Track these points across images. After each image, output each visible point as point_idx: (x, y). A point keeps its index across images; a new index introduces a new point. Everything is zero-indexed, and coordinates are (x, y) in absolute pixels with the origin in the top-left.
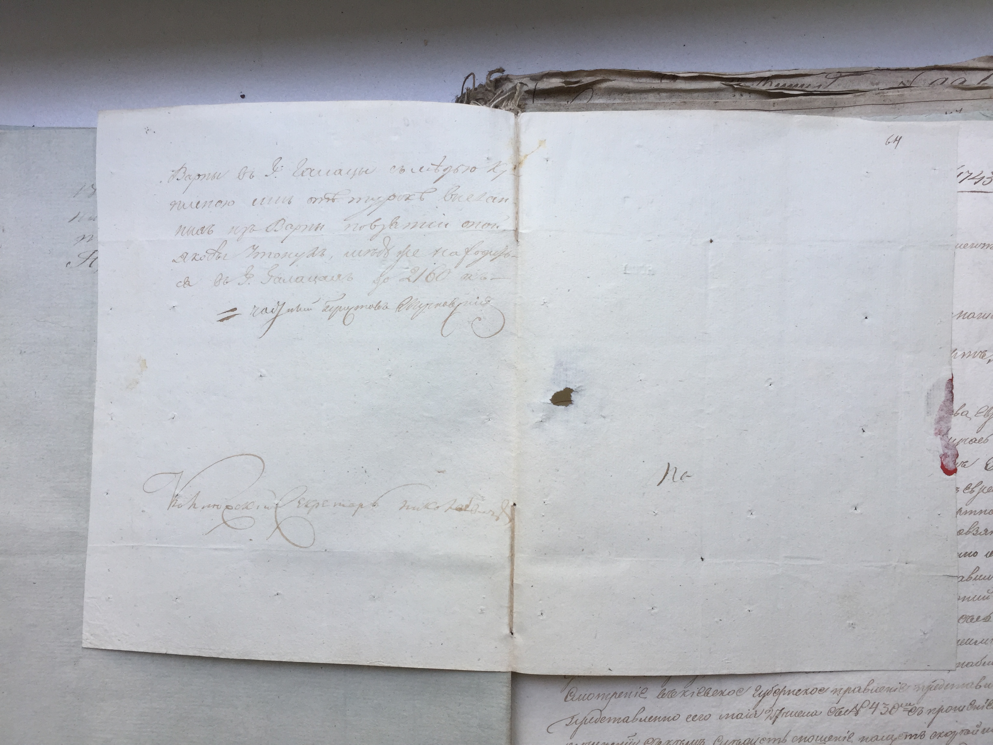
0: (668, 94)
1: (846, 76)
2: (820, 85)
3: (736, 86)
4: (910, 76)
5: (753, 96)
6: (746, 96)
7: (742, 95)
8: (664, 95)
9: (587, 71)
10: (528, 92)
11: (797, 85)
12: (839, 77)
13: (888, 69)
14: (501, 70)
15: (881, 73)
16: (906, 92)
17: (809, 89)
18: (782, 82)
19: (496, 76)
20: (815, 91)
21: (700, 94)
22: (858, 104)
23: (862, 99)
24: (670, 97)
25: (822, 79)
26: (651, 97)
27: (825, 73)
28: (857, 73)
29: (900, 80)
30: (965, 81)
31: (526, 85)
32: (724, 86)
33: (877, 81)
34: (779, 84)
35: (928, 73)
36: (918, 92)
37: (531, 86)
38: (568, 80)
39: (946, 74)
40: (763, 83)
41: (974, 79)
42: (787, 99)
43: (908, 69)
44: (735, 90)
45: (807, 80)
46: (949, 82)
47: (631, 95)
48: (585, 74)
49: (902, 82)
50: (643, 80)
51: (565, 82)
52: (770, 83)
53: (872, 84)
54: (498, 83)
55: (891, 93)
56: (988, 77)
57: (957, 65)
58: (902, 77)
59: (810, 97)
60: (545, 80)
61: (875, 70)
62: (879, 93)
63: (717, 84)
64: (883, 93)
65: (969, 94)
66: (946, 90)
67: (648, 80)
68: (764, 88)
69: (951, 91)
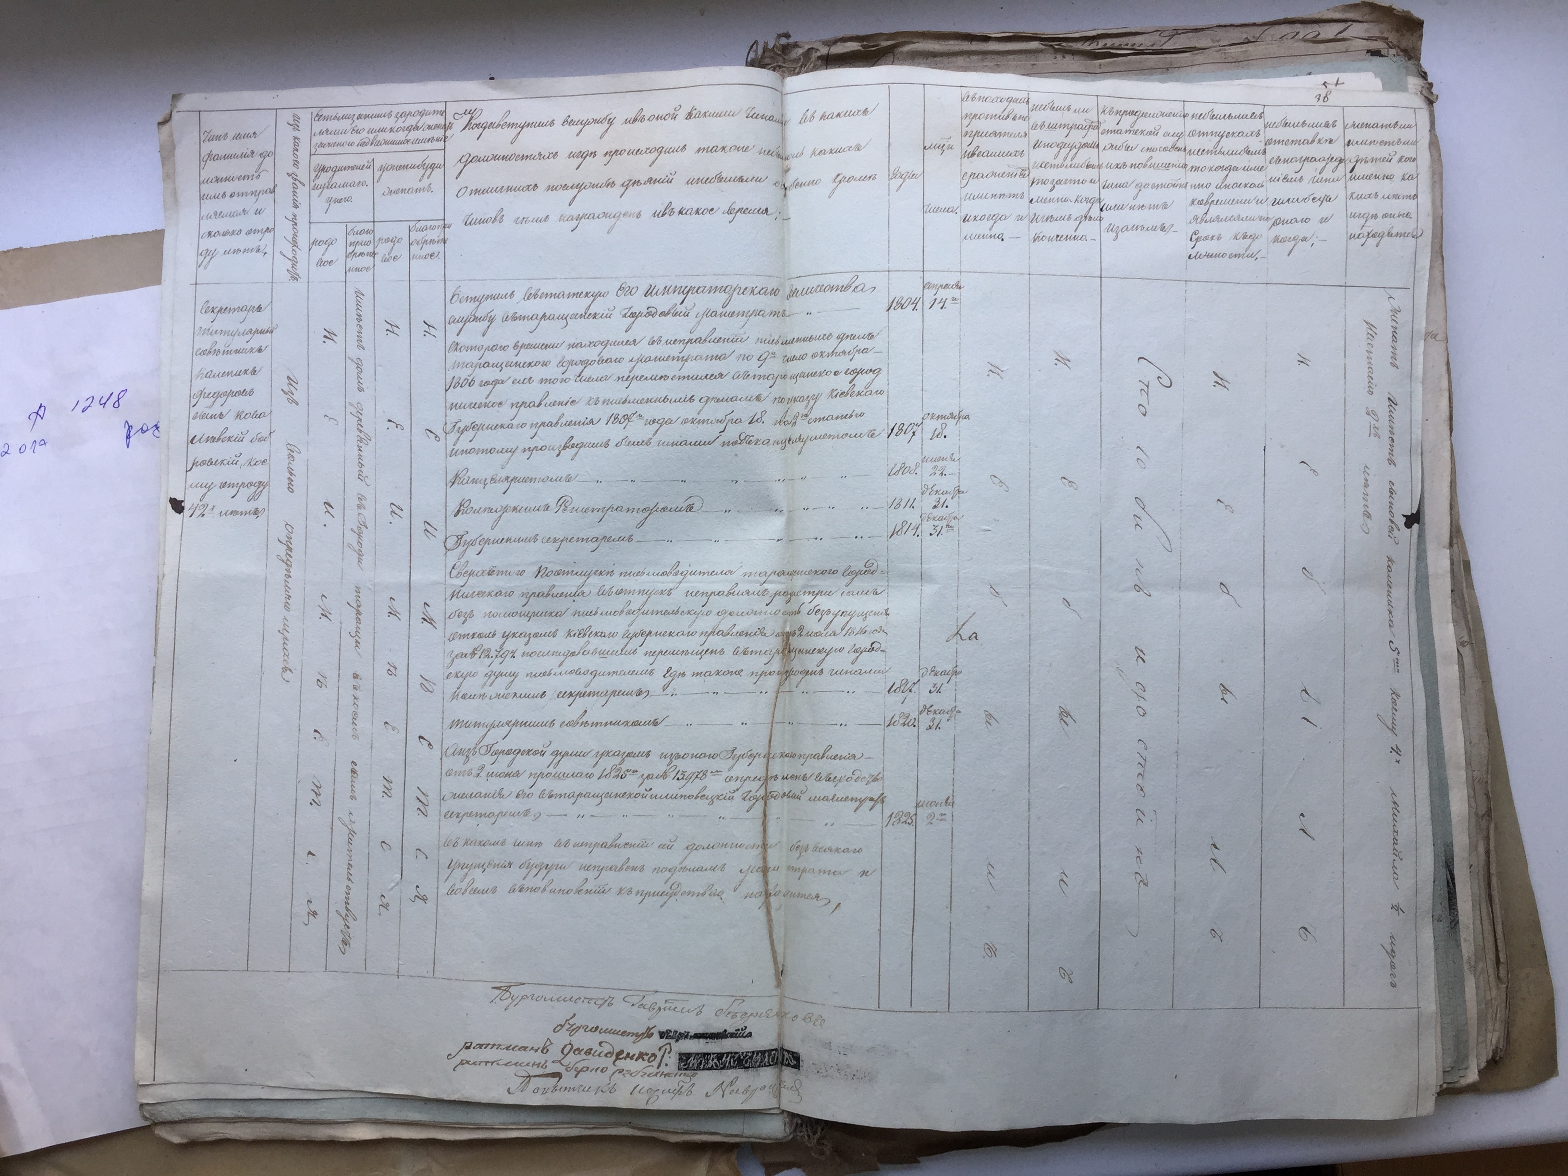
0: (980, 57)
1: (1183, 33)
2: (1153, 45)
3: (1056, 47)
4: (1257, 31)
5: (1077, 58)
6: (1069, 57)
7: (1064, 57)
8: (974, 58)
9: (886, 34)
10: (820, 58)
11: (1127, 45)
12: (1174, 35)
13: (1232, 25)
14: (787, 36)
15: (1224, 28)
16: (1250, 47)
17: (1141, 48)
18: (1109, 42)
19: (784, 41)
20: (1147, 50)
21: (1015, 57)
22: (1196, 63)
23: (1200, 57)
24: (983, 60)
25: (1156, 37)
26: (960, 61)
27: (1158, 31)
28: (1196, 30)
29: (1244, 36)
30: (1319, 34)
31: (818, 50)
32: (1044, 47)
33: (1218, 38)
34: (1106, 44)
35: (1277, 27)
36: (1263, 47)
37: (824, 51)
38: (865, 43)
39: (1298, 27)
40: (1087, 43)
41: (1330, 31)
42: (1115, 59)
43: (1254, 25)
44: (1057, 51)
45: (1138, 39)
46: (1301, 36)
47: (938, 59)
48: (885, 37)
49: (1247, 38)
50: (952, 42)
51: (861, 46)
52: (1096, 43)
53: (1213, 40)
54: (786, 49)
55: (1233, 49)
56: (1344, 30)
57: (1311, 17)
58: (1246, 33)
59: (1141, 56)
60: (839, 44)
61: (1217, 26)
62: (1219, 50)
63: (1034, 45)
64: (1225, 50)
65: (1322, 46)
66: (1296, 44)
67: (956, 42)
68: (1089, 48)
69: (1302, 44)
